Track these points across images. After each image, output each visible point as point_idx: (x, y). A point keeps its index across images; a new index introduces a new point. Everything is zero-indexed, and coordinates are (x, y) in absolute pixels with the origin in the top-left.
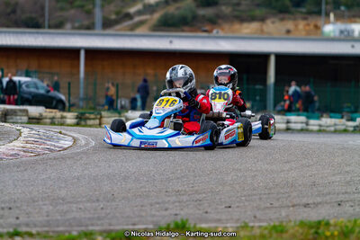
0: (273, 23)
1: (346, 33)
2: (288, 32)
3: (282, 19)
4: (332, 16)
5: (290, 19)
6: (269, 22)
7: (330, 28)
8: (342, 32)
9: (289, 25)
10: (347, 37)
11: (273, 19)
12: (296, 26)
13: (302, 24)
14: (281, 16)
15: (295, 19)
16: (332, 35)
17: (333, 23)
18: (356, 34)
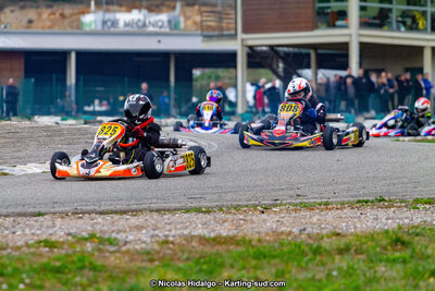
0: (12, 11)
1: (109, 24)
2: (30, 22)
3: (22, 8)
4: (92, 3)
5: (31, 7)
6: (7, 10)
7: (91, 19)
8: (104, 23)
9: (31, 14)
10: (108, 29)
11: (12, 8)
12: (40, 15)
13: (46, 13)
14: (21, 4)
15: (37, 7)
16: (93, 27)
17: (94, 12)
18: (121, 24)
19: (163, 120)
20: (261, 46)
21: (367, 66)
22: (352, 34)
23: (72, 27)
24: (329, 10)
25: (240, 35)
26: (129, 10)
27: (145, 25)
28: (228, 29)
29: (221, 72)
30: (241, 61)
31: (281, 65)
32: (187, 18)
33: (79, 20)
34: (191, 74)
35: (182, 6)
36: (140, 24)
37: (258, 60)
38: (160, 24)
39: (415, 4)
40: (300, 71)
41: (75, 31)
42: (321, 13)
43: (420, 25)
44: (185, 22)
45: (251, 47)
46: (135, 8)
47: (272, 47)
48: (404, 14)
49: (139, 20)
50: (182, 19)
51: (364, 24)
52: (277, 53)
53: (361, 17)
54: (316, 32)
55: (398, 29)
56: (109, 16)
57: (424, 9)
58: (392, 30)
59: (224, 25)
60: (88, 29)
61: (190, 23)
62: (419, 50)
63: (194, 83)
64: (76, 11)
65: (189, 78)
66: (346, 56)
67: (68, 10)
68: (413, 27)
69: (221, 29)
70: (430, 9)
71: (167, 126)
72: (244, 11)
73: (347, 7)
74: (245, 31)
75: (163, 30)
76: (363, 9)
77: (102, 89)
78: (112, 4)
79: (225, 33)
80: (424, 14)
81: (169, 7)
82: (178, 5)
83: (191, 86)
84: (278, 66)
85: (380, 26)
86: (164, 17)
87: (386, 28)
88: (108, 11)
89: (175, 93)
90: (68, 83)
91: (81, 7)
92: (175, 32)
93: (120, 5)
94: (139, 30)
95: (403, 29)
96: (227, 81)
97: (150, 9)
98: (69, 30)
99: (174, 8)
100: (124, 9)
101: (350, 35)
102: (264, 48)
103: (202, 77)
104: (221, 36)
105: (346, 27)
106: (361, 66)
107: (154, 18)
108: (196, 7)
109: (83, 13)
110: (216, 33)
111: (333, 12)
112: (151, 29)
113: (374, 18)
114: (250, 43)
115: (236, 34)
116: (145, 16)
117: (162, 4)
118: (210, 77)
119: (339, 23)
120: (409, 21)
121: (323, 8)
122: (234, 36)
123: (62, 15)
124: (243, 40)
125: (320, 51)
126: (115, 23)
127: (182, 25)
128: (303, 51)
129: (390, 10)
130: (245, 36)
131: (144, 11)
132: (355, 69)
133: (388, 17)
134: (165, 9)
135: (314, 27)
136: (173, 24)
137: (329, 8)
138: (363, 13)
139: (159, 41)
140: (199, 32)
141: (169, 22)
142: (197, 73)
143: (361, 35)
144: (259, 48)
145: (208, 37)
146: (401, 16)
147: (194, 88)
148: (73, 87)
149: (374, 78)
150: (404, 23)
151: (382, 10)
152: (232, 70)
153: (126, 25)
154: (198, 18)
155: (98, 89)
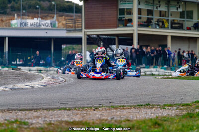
1: (24, 24)
4: (16, 15)
7: (15, 22)
8: (21, 24)
10: (23, 26)
16: (16, 26)
17: (17, 19)
18: (29, 25)
19: (48, 68)
20: (93, 35)
21: (141, 44)
22: (134, 29)
23: (7, 26)
24: (124, 19)
25: (84, 30)
26: (33, 18)
27: (40, 25)
28: (78, 27)
29: (75, 46)
30: (84, 41)
31: (102, 43)
32: (59, 22)
33: (10, 23)
34: (61, 47)
35: (57, 17)
36: (38, 25)
37: (92, 41)
38: (47, 25)
39: (163, 16)
40: (111, 46)
41: (8, 28)
42: (120, 20)
43: (166, 26)
44: (58, 23)
45: (88, 35)
46: (36, 17)
47: (98, 35)
48: (158, 21)
49: (37, 23)
50: (57, 22)
51: (141, 25)
52: (100, 38)
53: (138, 22)
54: (118, 29)
55: (156, 27)
56: (24, 21)
57: (168, 18)
58: (153, 28)
59: (76, 25)
60: (14, 27)
61: (60, 24)
62: (165, 37)
63: (62, 51)
64: (8, 19)
65: (60, 49)
66: (132, 39)
67: (5, 18)
68: (163, 27)
69: (75, 27)
70: (170, 18)
71: (50, 71)
72: (85, 19)
73: (133, 17)
74: (86, 28)
75: (48, 27)
76: (140, 18)
77: (20, 54)
78: (25, 15)
79: (77, 29)
80: (167, 20)
81: (51, 17)
82: (55, 16)
83: (61, 53)
84: (101, 44)
85: (147, 26)
86: (48, 21)
87: (150, 27)
88: (23, 18)
89: (54, 56)
90: (5, 51)
91: (11, 17)
92: (54, 28)
93: (28, 16)
94: (37, 27)
95: (158, 27)
96: (77, 51)
97: (42, 18)
98: (5, 27)
99: (53, 17)
100: (30, 18)
101: (134, 30)
102: (94, 36)
103: (66, 49)
104: (75, 30)
105: (132, 26)
106: (138, 44)
107: (44, 22)
108: (63, 17)
109: (12, 19)
110: (73, 29)
111: (126, 20)
112: (43, 27)
113: (145, 22)
114: (88, 33)
115: (82, 29)
116: (40, 21)
117: (48, 16)
118: (69, 49)
119: (129, 24)
120: (161, 24)
121: (121, 18)
122: (81, 30)
123: (2, 20)
124: (84, 32)
125: (120, 37)
126: (26, 24)
127: (57, 25)
128: (112, 37)
129: (152, 19)
130: (86, 30)
131: (40, 19)
132: (136, 45)
133: (151, 22)
134: (49, 18)
135: (118, 26)
136: (53, 25)
137: (124, 17)
138: (140, 20)
139: (46, 32)
140: (65, 28)
141: (51, 23)
142: (64, 47)
143: (138, 30)
144: (92, 36)
145: (69, 31)
146: (157, 22)
147: (62, 54)
148: (7, 53)
149: (144, 49)
150: (158, 25)
151: (148, 19)
152: (80, 46)
153: (32, 25)
154: (64, 22)
155: (19, 54)
